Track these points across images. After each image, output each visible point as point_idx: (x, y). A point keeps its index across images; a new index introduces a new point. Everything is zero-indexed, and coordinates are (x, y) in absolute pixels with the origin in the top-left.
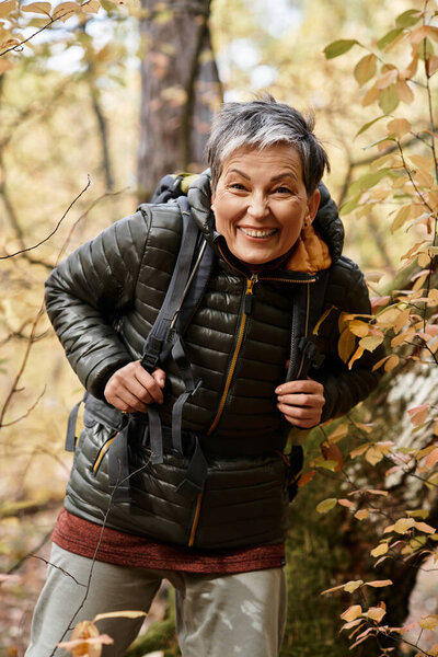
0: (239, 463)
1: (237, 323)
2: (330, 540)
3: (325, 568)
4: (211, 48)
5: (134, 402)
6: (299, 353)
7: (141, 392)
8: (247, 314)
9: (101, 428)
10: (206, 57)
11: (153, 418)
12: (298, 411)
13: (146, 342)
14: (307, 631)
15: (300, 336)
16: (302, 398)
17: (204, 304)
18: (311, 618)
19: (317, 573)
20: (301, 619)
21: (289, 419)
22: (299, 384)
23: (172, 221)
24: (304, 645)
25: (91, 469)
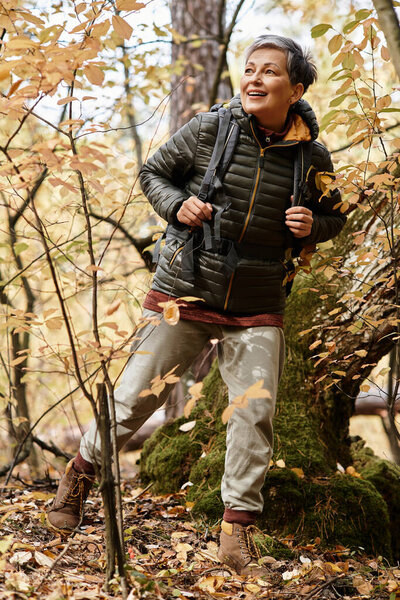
0: (256, 262)
1: (255, 173)
2: (304, 354)
3: (301, 371)
4: (227, 69)
5: (194, 217)
6: (300, 190)
7: (197, 211)
8: (261, 168)
9: (176, 242)
10: (224, 75)
11: (205, 226)
12: (298, 224)
13: (200, 188)
14: (288, 407)
15: (299, 180)
16: (300, 216)
17: (232, 161)
18: (291, 401)
19: (295, 374)
20: (285, 400)
21: (293, 230)
22: (299, 208)
23: (213, 121)
24: (286, 415)
25: (168, 264)
